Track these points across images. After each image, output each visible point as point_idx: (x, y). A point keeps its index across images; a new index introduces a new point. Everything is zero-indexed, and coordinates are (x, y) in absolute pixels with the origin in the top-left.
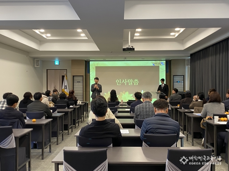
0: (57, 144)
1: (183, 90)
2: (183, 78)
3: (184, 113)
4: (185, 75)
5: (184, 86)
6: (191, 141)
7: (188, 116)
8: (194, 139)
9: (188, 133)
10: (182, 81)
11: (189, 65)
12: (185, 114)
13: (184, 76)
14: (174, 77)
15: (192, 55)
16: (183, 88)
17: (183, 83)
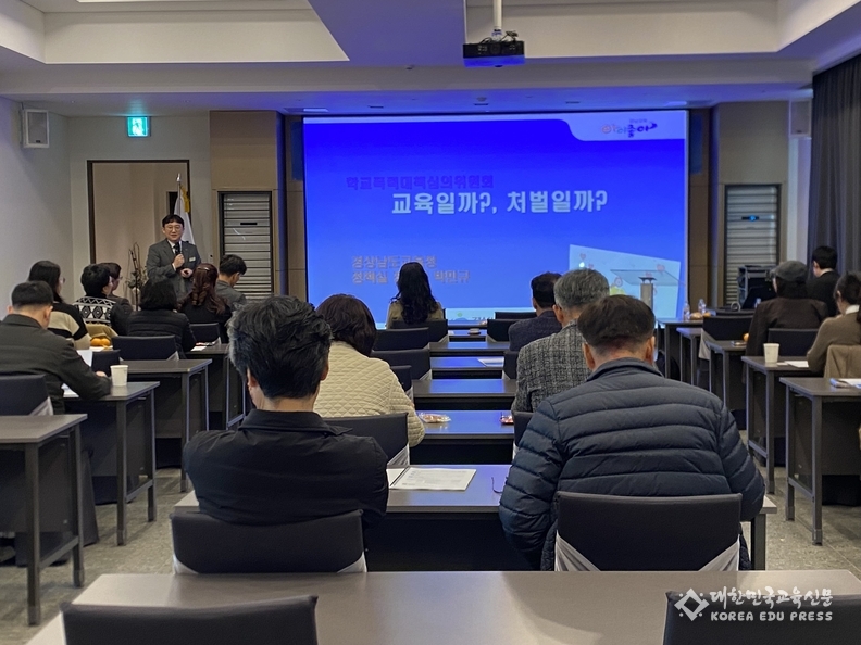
0: (121, 543)
1: (772, 259)
2: (773, 200)
3: (776, 379)
4: (786, 182)
5: (778, 238)
6: (811, 521)
7: (793, 393)
8: (825, 510)
9: (792, 482)
10: (769, 212)
11: (806, 132)
12: (782, 379)
13: (778, 186)
14: (731, 192)
15: (819, 80)
16: (772, 250)
17: (773, 225)
